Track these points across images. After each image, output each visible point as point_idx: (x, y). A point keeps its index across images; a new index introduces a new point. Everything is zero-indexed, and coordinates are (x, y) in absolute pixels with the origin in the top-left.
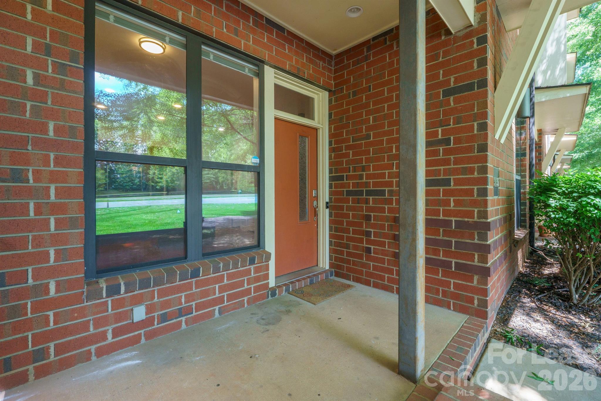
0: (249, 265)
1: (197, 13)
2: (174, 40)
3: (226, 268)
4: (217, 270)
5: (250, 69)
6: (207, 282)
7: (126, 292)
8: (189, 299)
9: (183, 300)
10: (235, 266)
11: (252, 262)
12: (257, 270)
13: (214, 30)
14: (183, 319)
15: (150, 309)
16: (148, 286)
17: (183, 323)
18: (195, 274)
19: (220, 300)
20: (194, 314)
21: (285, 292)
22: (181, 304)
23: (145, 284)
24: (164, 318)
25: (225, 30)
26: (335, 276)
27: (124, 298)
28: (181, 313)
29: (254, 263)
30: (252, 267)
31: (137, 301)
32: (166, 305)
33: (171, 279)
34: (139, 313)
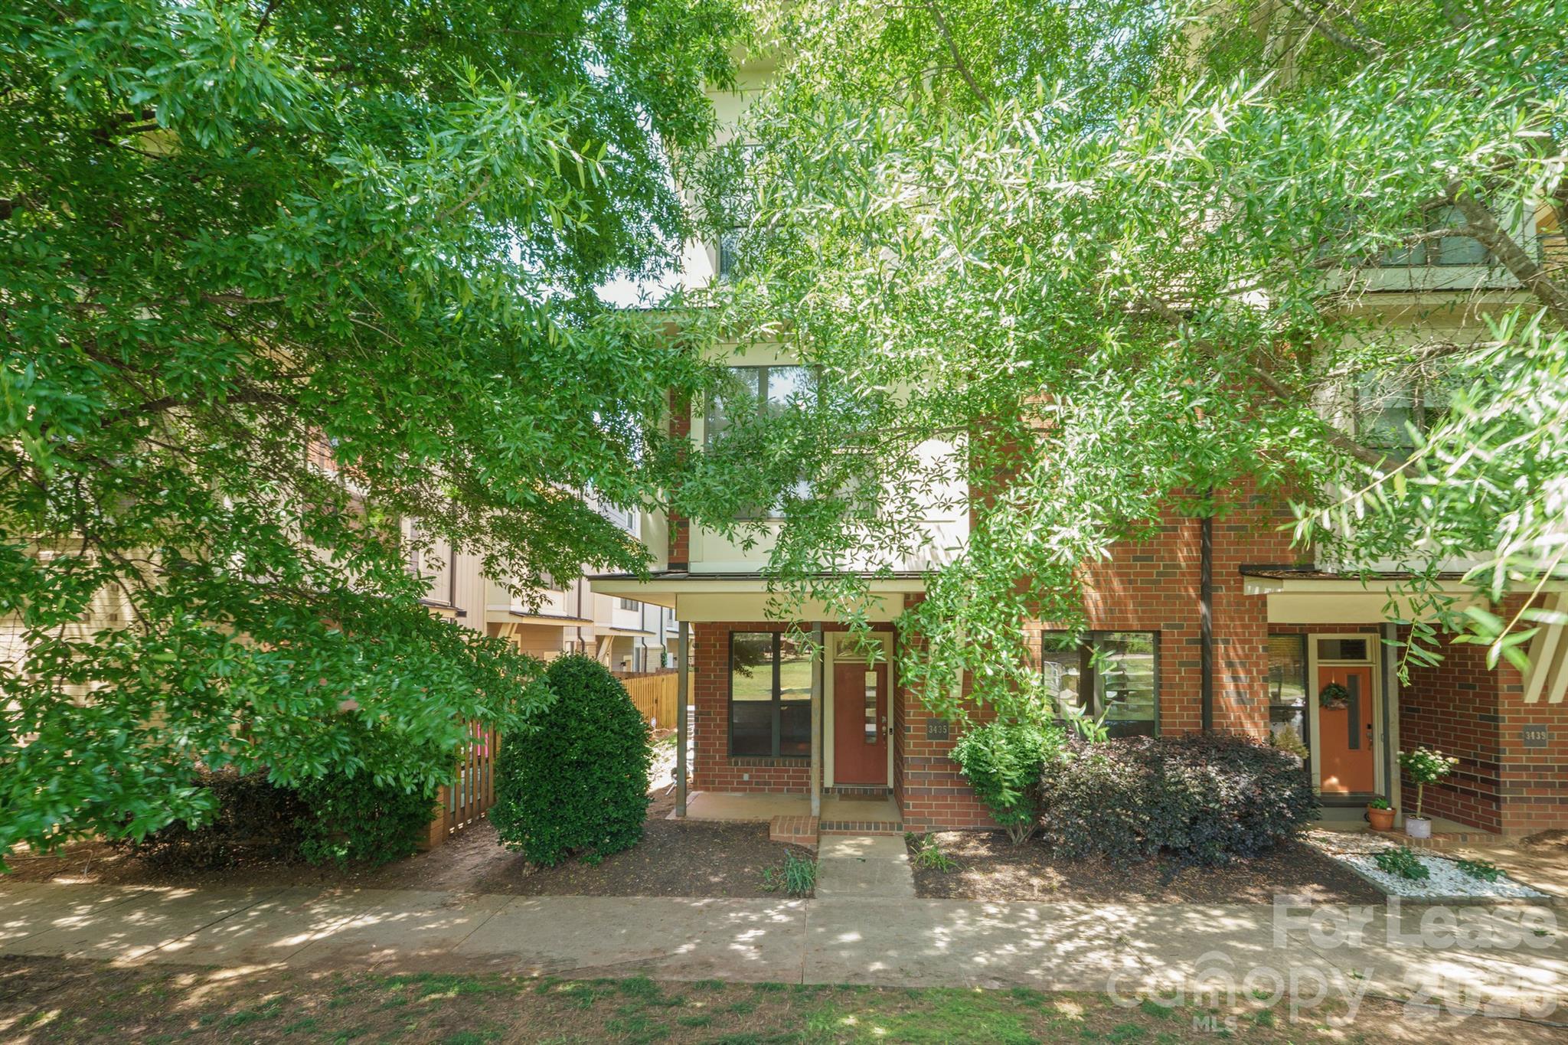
0: (806, 766)
3: (791, 765)
4: (783, 764)
6: (779, 771)
7: (740, 765)
8: (770, 777)
9: (767, 777)
14: (767, 787)
15: (751, 777)
16: (750, 765)
17: (766, 790)
18: (772, 764)
19: (788, 784)
20: (773, 786)
22: (766, 779)
23: (748, 763)
24: (757, 784)
27: (740, 768)
28: (765, 783)
31: (746, 771)
32: (758, 777)
33: (760, 764)
34: (746, 777)
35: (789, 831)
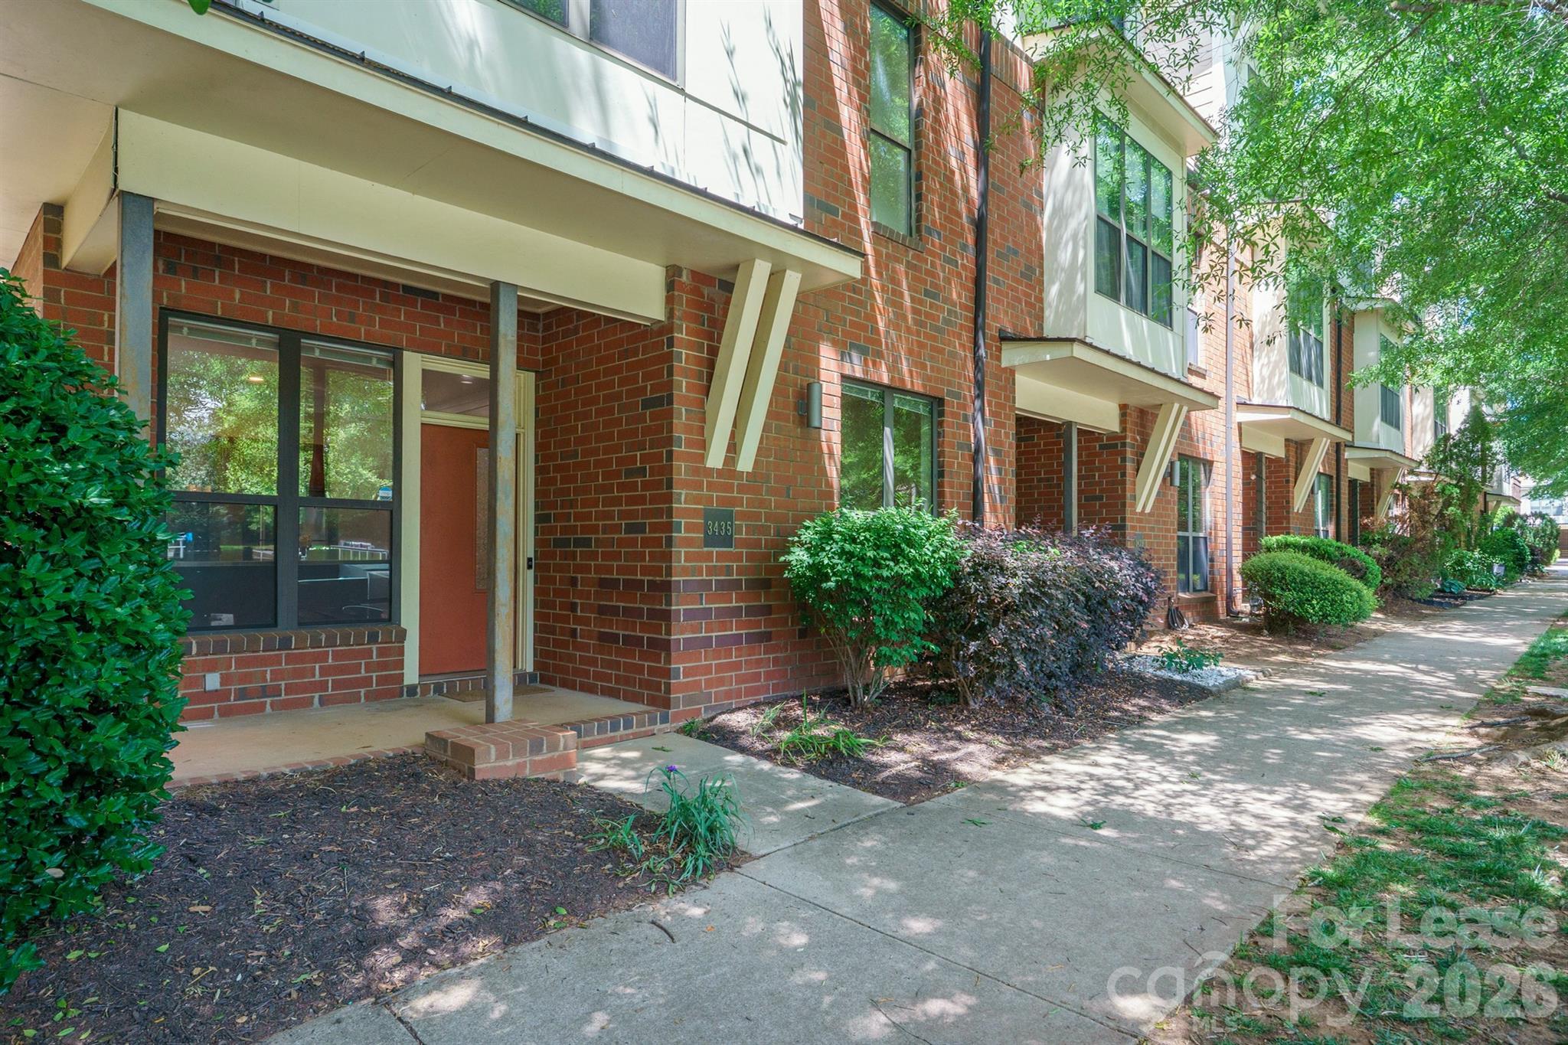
0: (368, 643)
1: (294, 307)
2: (264, 341)
3: (331, 643)
4: (316, 644)
5: (379, 360)
6: (301, 658)
7: (198, 654)
8: (276, 675)
9: (268, 677)
10: (345, 641)
11: (373, 638)
12: (382, 652)
13: (318, 322)
14: (269, 700)
15: (225, 680)
16: (225, 652)
17: (268, 707)
18: (285, 644)
19: (323, 686)
20: (283, 696)
21: (435, 692)
22: (266, 681)
23: (220, 648)
24: (242, 694)
25: (334, 319)
26: (541, 682)
27: (195, 661)
28: (264, 692)
29: (376, 642)
30: (374, 647)
31: (212, 667)
32: (245, 678)
33: (253, 646)
34: (213, 681)
35: (519, 752)
